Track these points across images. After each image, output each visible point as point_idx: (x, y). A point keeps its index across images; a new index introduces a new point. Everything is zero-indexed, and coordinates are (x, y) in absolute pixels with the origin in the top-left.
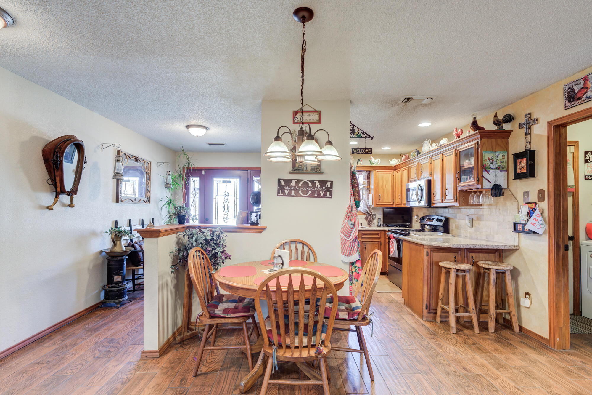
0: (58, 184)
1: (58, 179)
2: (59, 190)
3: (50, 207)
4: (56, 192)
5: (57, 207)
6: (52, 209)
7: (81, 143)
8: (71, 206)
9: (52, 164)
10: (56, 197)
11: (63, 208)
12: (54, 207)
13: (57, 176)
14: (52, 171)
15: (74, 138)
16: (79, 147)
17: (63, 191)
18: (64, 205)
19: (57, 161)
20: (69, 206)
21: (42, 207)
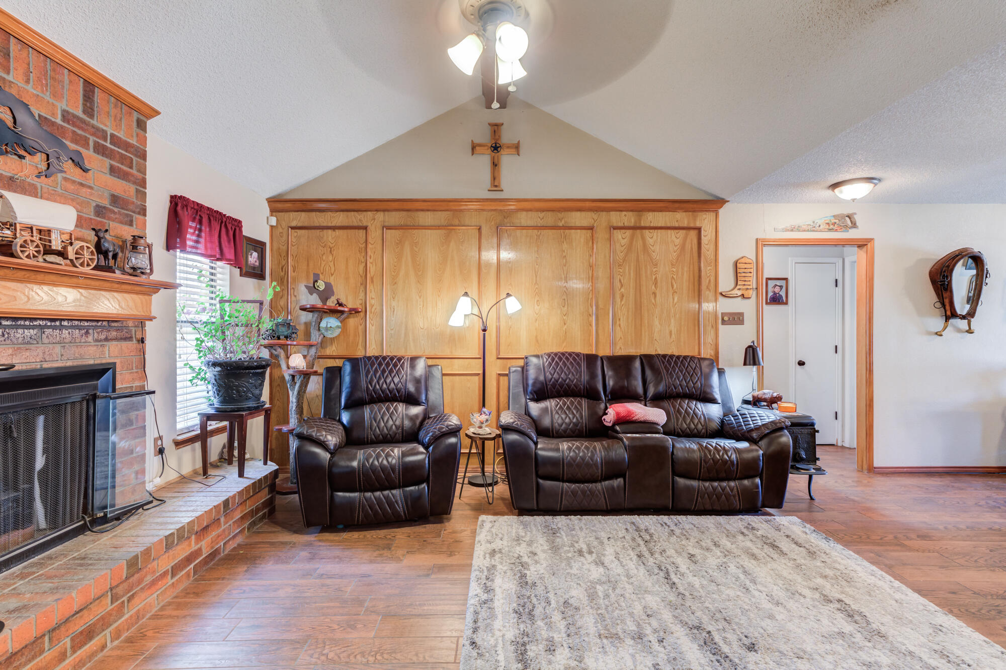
0: (948, 307)
1: (947, 301)
2: (949, 313)
3: (939, 333)
4: (946, 315)
5: (949, 333)
6: (941, 335)
7: (979, 254)
8: (970, 331)
9: (939, 286)
10: (946, 321)
11: (959, 335)
12: (943, 333)
13: (946, 298)
14: (940, 293)
15: (967, 251)
16: (977, 261)
17: (954, 315)
18: (959, 331)
19: (944, 281)
20: (967, 331)
21: (929, 333)
